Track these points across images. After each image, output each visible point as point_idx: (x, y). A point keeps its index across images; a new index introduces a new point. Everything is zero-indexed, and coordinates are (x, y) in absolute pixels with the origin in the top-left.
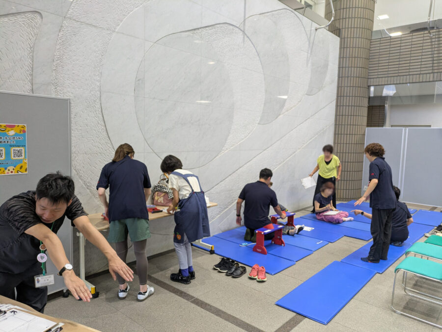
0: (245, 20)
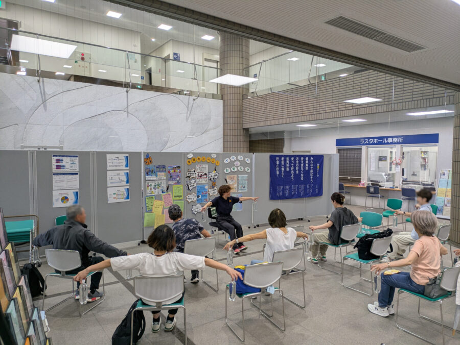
0: (127, 107)
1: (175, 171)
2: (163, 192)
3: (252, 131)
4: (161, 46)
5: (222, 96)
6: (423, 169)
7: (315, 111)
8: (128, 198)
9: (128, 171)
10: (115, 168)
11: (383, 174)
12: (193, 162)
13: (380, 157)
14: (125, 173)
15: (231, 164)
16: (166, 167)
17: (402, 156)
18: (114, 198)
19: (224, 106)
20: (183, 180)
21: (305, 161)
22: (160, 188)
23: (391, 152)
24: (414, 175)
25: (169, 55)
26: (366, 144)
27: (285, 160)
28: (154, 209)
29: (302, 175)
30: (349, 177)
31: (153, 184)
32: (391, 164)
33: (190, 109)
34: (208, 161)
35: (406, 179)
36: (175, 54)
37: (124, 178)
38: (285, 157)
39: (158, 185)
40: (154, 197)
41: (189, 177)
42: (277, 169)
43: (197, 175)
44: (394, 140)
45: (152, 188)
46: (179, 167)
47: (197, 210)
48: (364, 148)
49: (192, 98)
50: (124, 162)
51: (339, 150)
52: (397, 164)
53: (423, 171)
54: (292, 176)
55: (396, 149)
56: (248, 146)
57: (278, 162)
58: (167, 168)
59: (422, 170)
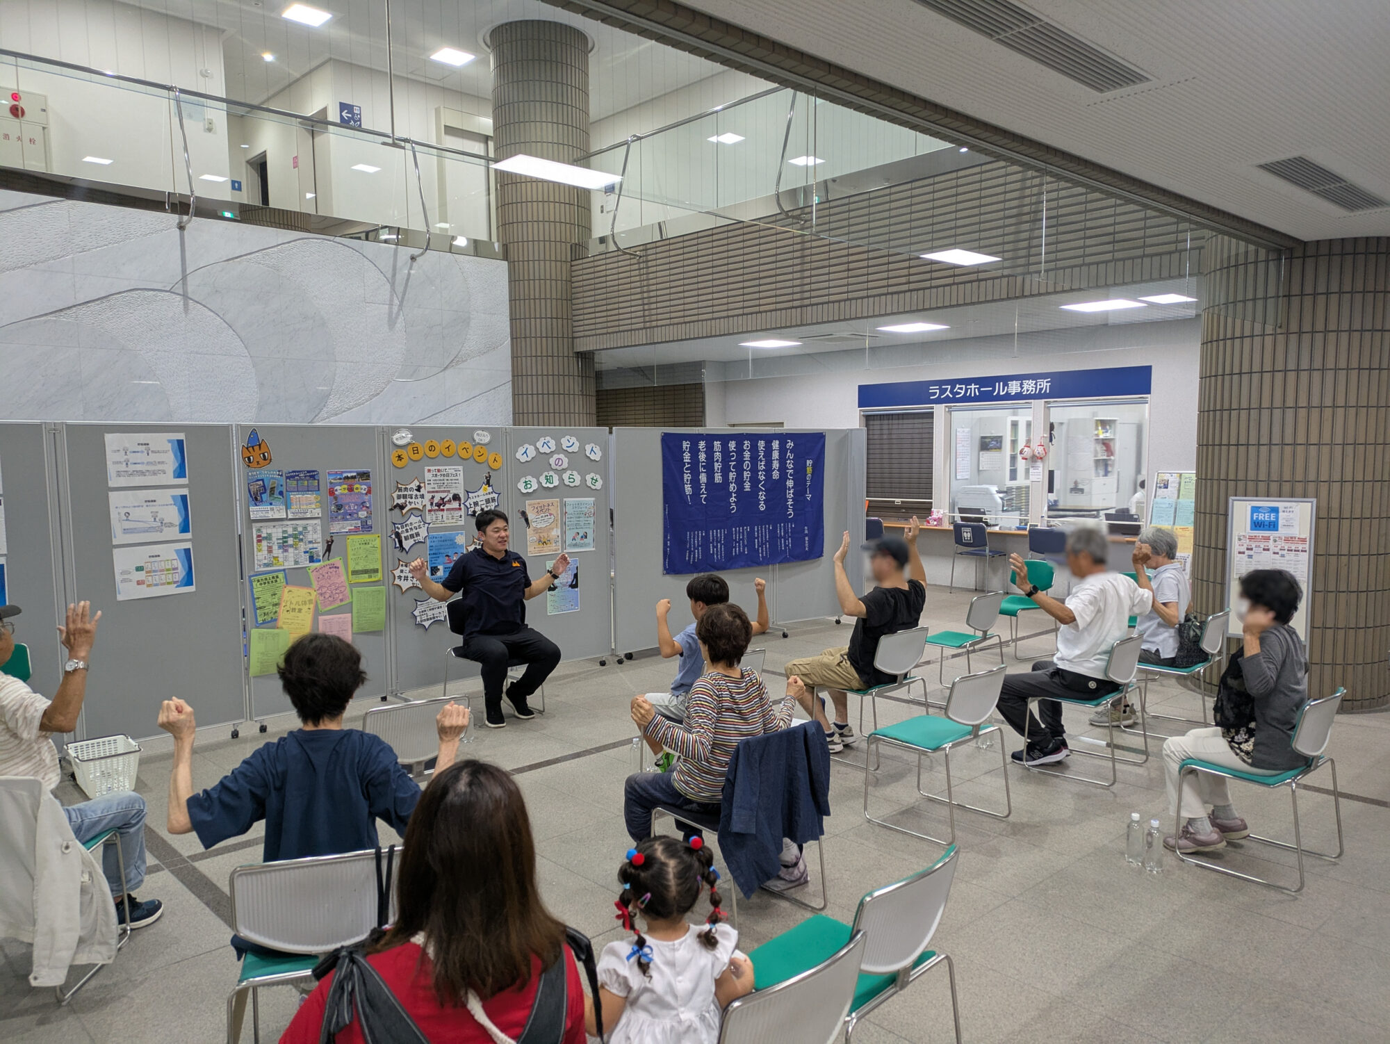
1: (351, 489)
2: (312, 560)
3: (606, 361)
4: (298, 80)
5: (505, 247)
6: (1102, 472)
7: (796, 296)
8: (188, 581)
9: (185, 491)
10: (137, 481)
11: (994, 489)
12: (415, 457)
13: (983, 438)
14: (174, 497)
15: (540, 463)
16: (321, 477)
17: (1047, 435)
18: (139, 583)
19: (513, 280)
20: (383, 518)
21: (769, 450)
22: (302, 547)
23: (1015, 425)
24: (1076, 489)
25: (324, 110)
26: (947, 400)
27: (710, 451)
28: (283, 616)
29: (762, 496)
30: (898, 501)
31: (277, 533)
32: (1013, 458)
33: (400, 289)
34: (463, 454)
35: (1056, 502)
36: (343, 107)
37: (173, 515)
38: (710, 439)
39: (295, 536)
40: (281, 575)
41: (402, 507)
42: (687, 477)
43: (426, 501)
44: (1025, 386)
45: (275, 547)
46: (364, 476)
47: (430, 613)
48: (939, 410)
49: (405, 252)
50: (171, 462)
51: (868, 419)
52: (1034, 459)
53: (1102, 480)
54: (733, 499)
55: (1031, 415)
56: (594, 410)
57: (687, 457)
58: (325, 479)
59: (1097, 475)
